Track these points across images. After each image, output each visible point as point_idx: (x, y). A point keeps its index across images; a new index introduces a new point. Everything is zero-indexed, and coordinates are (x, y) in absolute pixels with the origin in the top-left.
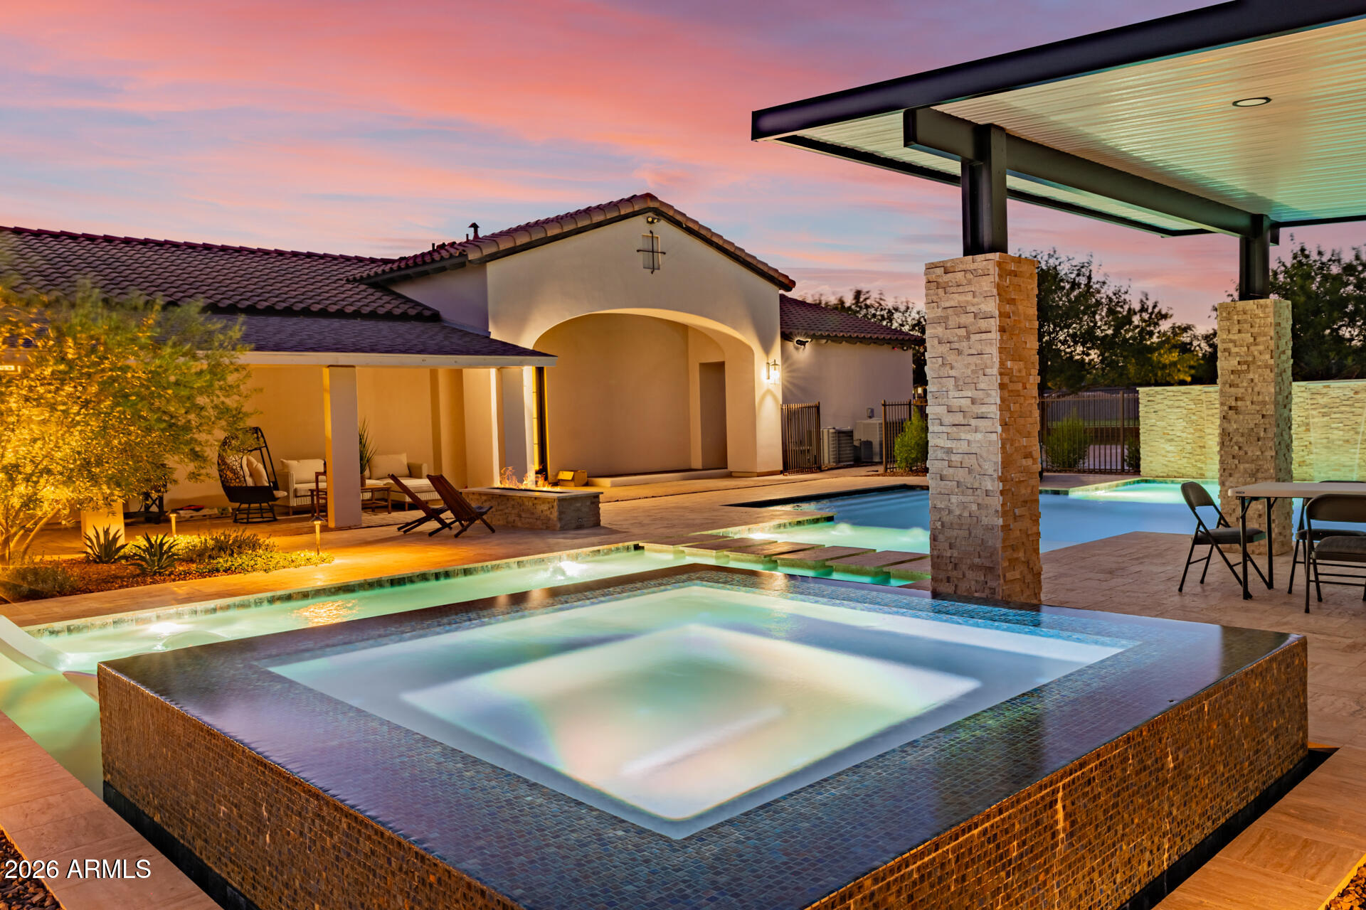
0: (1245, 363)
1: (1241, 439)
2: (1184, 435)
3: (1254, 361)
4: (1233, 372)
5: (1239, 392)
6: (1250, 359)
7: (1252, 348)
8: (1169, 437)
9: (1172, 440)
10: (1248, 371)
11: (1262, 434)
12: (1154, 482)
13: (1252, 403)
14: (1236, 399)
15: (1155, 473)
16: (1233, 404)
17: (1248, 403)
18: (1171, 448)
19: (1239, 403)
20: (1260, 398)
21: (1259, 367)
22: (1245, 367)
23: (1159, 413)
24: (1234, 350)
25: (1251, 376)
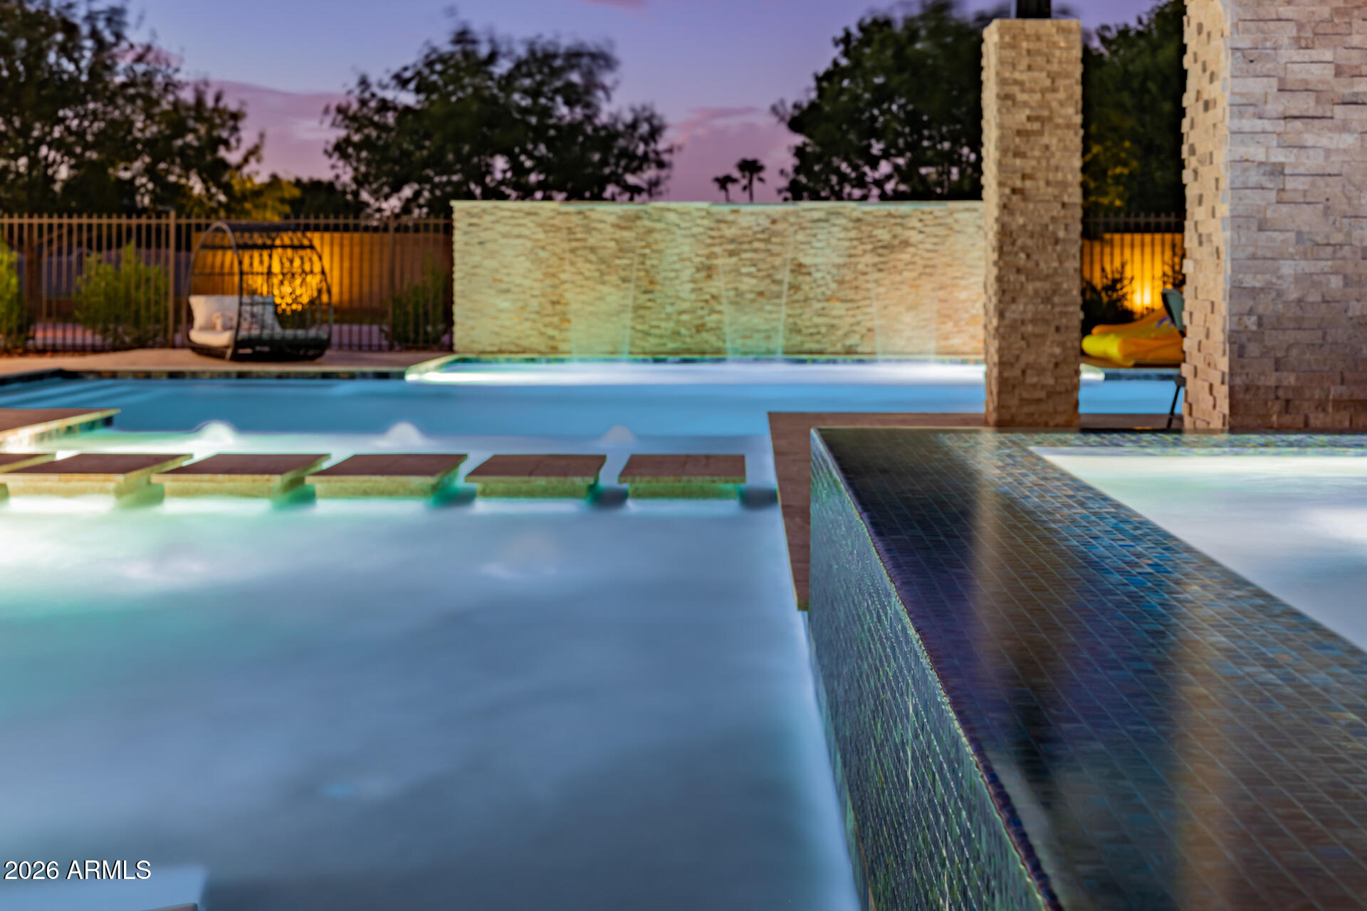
0: (1037, 118)
1: (1030, 242)
2: (527, 283)
3: (1050, 119)
4: (1019, 133)
5: (1029, 165)
6: (1046, 113)
7: (1049, 96)
8: (504, 286)
9: (507, 291)
10: (1040, 133)
11: (1061, 234)
12: (477, 361)
13: (1048, 183)
14: (1024, 177)
15: (478, 347)
16: (1018, 184)
17: (1042, 183)
18: (506, 305)
19: (1028, 184)
20: (1060, 176)
21: (1058, 126)
22: (1036, 126)
23: (489, 246)
24: (1021, 97)
25: (1045, 140)
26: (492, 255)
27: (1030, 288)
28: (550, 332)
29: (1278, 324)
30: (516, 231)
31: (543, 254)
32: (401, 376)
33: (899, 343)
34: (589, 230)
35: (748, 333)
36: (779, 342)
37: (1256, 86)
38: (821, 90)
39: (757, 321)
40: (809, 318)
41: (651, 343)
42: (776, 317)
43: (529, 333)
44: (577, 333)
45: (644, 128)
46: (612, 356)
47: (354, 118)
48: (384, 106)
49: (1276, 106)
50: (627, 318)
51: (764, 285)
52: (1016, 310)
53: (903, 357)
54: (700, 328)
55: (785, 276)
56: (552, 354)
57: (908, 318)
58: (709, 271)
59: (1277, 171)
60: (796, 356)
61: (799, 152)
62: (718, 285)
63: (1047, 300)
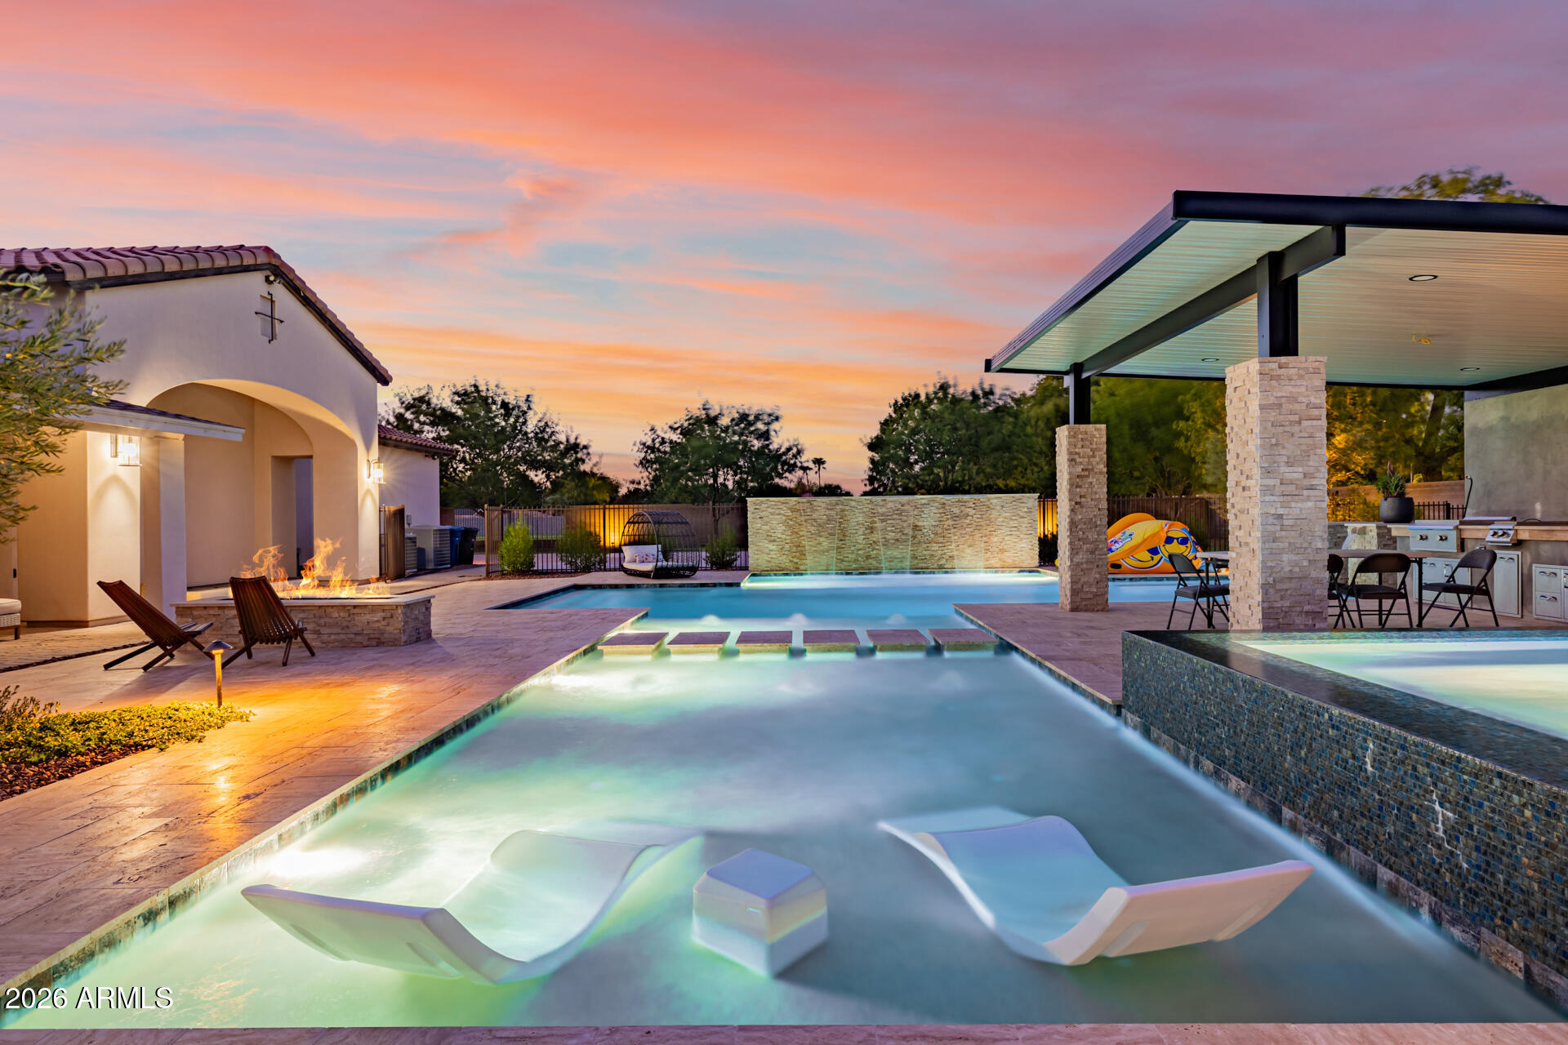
0: (1086, 470)
1: (1084, 527)
2: (784, 536)
3: (1092, 470)
4: (1078, 476)
5: (1083, 491)
6: (1090, 467)
7: (1091, 459)
8: (772, 538)
9: (774, 541)
10: (1088, 476)
11: (1098, 523)
12: (760, 575)
13: (1092, 500)
14: (1081, 497)
15: (761, 568)
16: (1078, 500)
17: (1089, 500)
18: (774, 547)
19: (1083, 500)
20: (1097, 496)
21: (1096, 473)
22: (1086, 473)
23: (765, 519)
24: (1078, 460)
25: (1090, 480)
26: (766, 523)
27: (1085, 547)
28: (795, 560)
29: (1282, 580)
30: (777, 511)
31: (791, 523)
32: (738, 585)
33: (965, 563)
34: (813, 510)
35: (891, 559)
36: (907, 563)
37: (1271, 482)
38: (883, 431)
39: (895, 553)
40: (922, 552)
41: (844, 565)
42: (906, 551)
43: (785, 561)
44: (809, 560)
45: (795, 450)
46: (826, 572)
49: (1279, 489)
50: (833, 553)
51: (898, 536)
52: (1078, 559)
53: (965, 570)
54: (868, 557)
55: (909, 531)
56: (797, 572)
57: (969, 551)
58: (872, 529)
59: (1280, 517)
60: (916, 571)
61: (872, 461)
62: (877, 536)
63: (1092, 553)
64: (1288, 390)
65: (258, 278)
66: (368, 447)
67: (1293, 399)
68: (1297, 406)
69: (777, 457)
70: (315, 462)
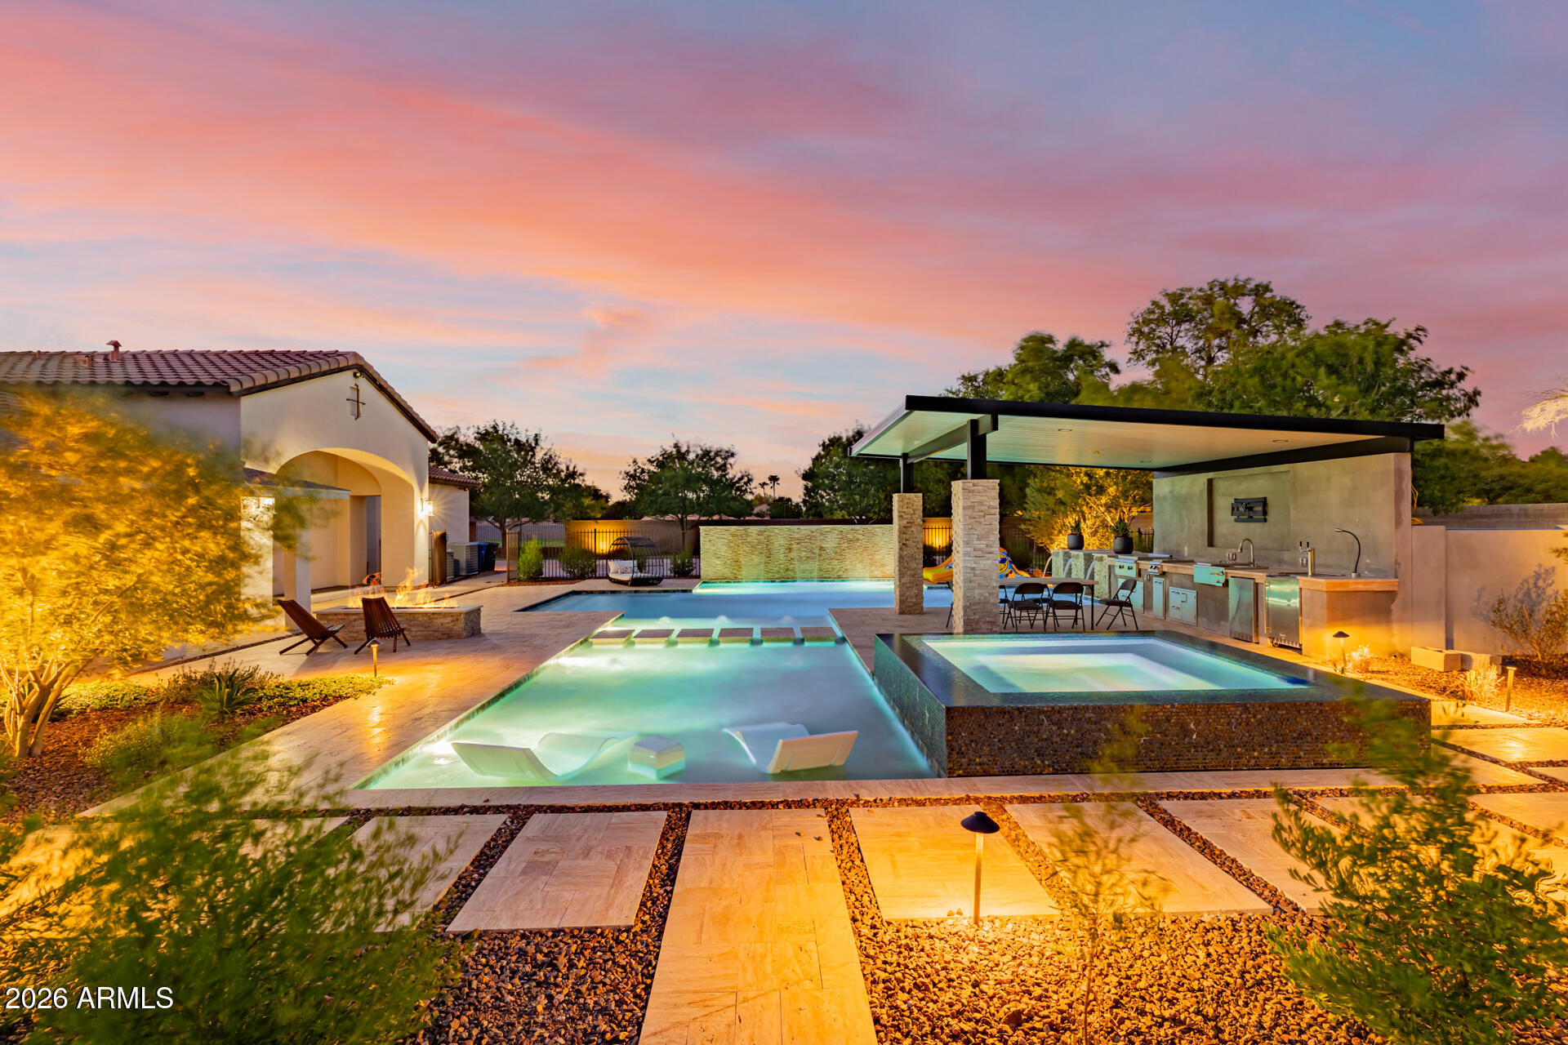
26: (714, 545)
28: (735, 572)
29: (974, 604)
31: (731, 545)
33: (856, 574)
34: (747, 536)
35: (804, 571)
36: (815, 574)
37: (969, 549)
38: (814, 464)
39: (807, 567)
40: (825, 566)
41: (770, 575)
42: (814, 565)
43: (727, 572)
44: (744, 572)
45: (746, 479)
46: (756, 580)
47: (631, 476)
48: (643, 471)
49: (973, 554)
50: (762, 567)
51: (809, 554)
52: (904, 580)
53: (858, 579)
54: (787, 570)
55: (817, 551)
56: (736, 580)
57: (859, 565)
58: (790, 550)
59: (974, 569)
60: (822, 579)
61: (806, 488)
62: (794, 554)
63: (913, 576)
64: (978, 498)
65: (350, 373)
66: (421, 489)
67: (981, 503)
68: (983, 508)
69: (732, 484)
70: (383, 501)
